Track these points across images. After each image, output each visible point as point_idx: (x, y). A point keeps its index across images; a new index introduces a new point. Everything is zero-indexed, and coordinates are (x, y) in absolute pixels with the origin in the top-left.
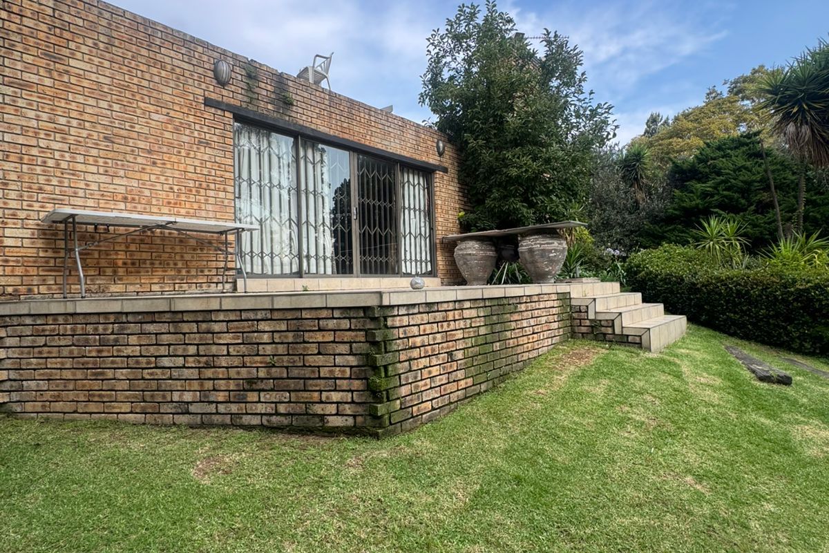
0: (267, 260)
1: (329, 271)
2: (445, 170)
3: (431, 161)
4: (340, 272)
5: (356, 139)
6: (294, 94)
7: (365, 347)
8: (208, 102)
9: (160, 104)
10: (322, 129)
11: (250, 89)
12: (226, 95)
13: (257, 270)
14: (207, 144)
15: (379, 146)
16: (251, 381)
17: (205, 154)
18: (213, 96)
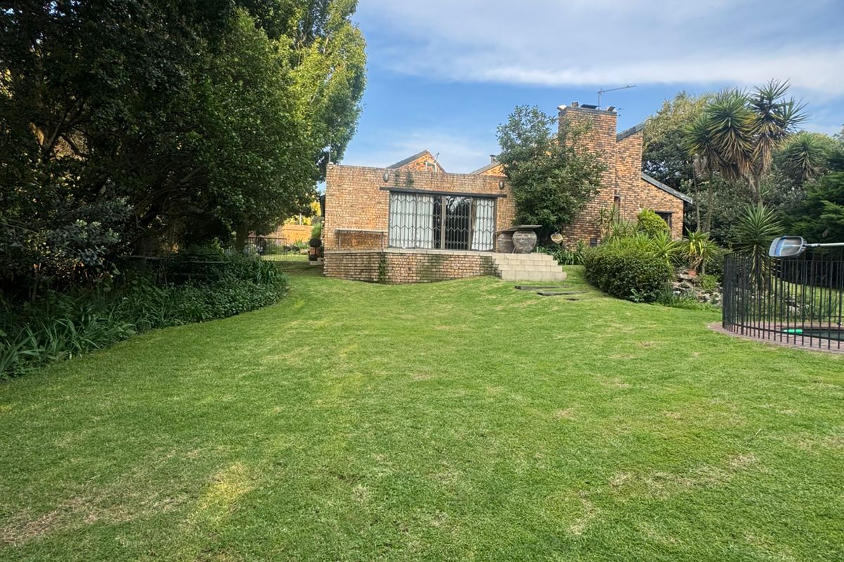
0: (402, 242)
1: (430, 247)
2: (505, 196)
3: (494, 193)
4: (443, 244)
5: (444, 190)
6: (414, 177)
7: (380, 262)
8: (381, 189)
9: (366, 192)
10: (427, 189)
11: (396, 180)
12: (388, 185)
13: (394, 245)
14: (380, 203)
15: (458, 191)
16: (362, 270)
17: (379, 206)
18: (383, 186)
